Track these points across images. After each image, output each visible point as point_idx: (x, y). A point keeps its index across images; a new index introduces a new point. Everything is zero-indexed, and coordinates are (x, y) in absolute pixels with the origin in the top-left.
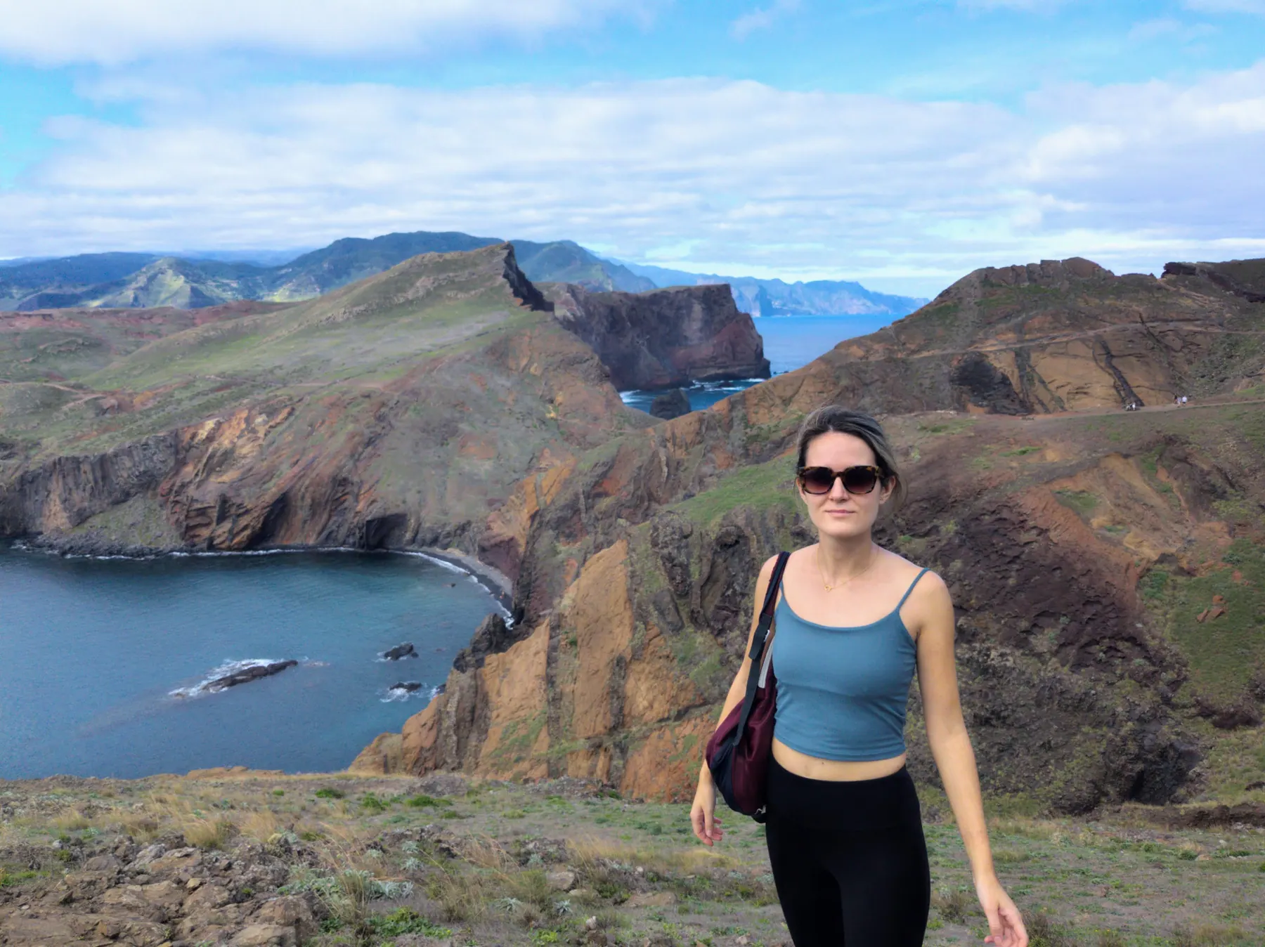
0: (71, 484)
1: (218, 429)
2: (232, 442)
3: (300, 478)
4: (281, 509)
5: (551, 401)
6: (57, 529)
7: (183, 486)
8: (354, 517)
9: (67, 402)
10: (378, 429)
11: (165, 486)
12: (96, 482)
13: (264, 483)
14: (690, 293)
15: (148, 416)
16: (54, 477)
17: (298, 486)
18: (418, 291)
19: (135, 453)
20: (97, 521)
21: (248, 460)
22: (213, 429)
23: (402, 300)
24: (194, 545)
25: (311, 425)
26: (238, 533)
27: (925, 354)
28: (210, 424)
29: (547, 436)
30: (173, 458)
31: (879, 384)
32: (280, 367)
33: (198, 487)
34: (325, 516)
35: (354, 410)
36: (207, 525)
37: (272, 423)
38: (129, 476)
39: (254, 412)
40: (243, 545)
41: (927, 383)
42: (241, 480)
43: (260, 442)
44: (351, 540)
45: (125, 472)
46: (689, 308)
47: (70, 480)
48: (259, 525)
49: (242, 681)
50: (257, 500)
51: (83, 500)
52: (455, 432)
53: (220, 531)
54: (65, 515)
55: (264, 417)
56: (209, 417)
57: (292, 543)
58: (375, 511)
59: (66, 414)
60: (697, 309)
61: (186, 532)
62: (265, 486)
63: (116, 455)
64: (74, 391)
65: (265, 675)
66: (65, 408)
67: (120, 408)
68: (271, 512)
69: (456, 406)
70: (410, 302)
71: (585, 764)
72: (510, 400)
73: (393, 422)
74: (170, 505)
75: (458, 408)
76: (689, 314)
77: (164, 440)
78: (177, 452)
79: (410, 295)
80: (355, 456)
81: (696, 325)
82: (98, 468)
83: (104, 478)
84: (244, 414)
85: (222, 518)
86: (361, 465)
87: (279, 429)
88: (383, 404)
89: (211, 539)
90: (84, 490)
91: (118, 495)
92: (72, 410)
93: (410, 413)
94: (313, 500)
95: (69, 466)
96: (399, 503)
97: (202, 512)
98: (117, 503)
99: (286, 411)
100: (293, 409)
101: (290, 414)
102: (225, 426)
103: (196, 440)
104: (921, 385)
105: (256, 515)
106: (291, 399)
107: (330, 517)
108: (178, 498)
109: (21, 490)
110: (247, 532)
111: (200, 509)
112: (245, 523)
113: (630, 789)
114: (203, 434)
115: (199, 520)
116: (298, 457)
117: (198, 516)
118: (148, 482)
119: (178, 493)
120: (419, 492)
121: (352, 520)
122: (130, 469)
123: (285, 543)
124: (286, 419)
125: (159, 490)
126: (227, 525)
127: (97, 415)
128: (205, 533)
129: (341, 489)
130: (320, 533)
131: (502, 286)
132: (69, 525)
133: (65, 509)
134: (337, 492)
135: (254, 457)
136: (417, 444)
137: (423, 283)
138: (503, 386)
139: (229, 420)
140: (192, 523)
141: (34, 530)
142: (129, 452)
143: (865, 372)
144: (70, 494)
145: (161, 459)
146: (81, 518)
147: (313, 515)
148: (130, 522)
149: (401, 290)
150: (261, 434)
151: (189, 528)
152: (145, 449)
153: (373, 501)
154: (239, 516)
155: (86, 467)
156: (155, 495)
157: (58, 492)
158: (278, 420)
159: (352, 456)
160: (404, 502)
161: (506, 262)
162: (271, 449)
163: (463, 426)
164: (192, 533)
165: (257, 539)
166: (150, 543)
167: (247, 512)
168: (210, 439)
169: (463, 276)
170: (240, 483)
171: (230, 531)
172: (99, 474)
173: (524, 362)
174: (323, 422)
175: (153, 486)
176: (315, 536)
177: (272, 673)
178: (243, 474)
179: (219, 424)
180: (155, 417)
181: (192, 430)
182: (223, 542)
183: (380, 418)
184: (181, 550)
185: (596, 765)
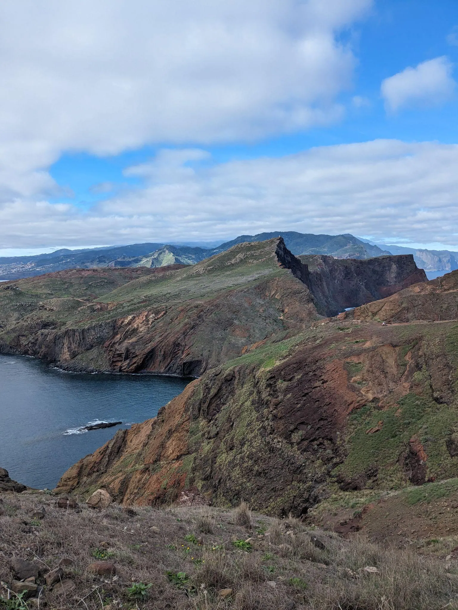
0: (72, 341)
1: (134, 319)
2: (138, 326)
3: (161, 342)
4: (150, 356)
5: (283, 311)
6: (66, 360)
7: (114, 343)
8: (180, 361)
9: (81, 306)
10: (197, 322)
11: (107, 343)
12: (80, 341)
13: (147, 344)
14: (390, 259)
15: (109, 313)
16: (66, 338)
17: (159, 346)
18: (237, 260)
19: (96, 329)
20: (79, 357)
21: (142, 334)
22: (131, 319)
23: (229, 264)
24: (114, 370)
25: (171, 319)
26: (131, 365)
27: (451, 291)
28: (130, 317)
29: (276, 327)
30: (112, 331)
31: (420, 306)
32: (169, 293)
33: (119, 344)
34: (169, 360)
35: (189, 313)
36: (121, 361)
37: (156, 318)
38: (93, 339)
39: (150, 313)
40: (132, 371)
41: (445, 306)
42: (136, 342)
43: (149, 325)
44: (178, 371)
45: (91, 337)
46: (390, 266)
47: (71, 339)
48: (141, 362)
49: (95, 429)
50: (141, 351)
51: (75, 347)
52: (231, 324)
53: (124, 364)
54: (69, 353)
55: (154, 315)
56: (131, 315)
57: (154, 371)
58: (188, 359)
59: (79, 311)
60: (394, 266)
61: (112, 363)
62: (147, 345)
63: (89, 329)
64: (85, 302)
65: (105, 427)
66: (79, 309)
67: (101, 309)
68: (147, 357)
69: (234, 312)
70: (232, 265)
71: (139, 476)
72: (261, 310)
73: (204, 319)
74: (108, 351)
75: (236, 313)
76: (389, 270)
77: (109, 323)
78: (114, 329)
79: (233, 261)
80: (185, 334)
81: (393, 275)
82: (81, 334)
83: (83, 338)
84: (146, 314)
85: (126, 358)
86: (187, 337)
87: (159, 320)
88: (202, 311)
89: (121, 367)
90: (76, 344)
91: (88, 346)
92: (82, 310)
93: (213, 315)
94: (164, 352)
95: (71, 333)
96: (199, 355)
97: (120, 355)
98: (88, 349)
99: (163, 312)
100: (166, 312)
101: (164, 314)
102: (137, 318)
103: (123, 324)
104: (442, 307)
105: (140, 357)
106: (166, 308)
107: (171, 360)
108: (112, 349)
109: (54, 342)
110: (135, 365)
111: (119, 354)
112: (135, 361)
113: (146, 489)
114: (126, 321)
115: (118, 359)
116: (163, 333)
117: (118, 357)
118: (101, 341)
119: (112, 347)
120: (209, 351)
121: (179, 362)
122: (94, 335)
123: (151, 371)
124: (162, 316)
125: (105, 345)
126: (128, 361)
127: (91, 312)
128: (119, 364)
129: (177, 348)
130: (166, 368)
131: (274, 257)
132: (70, 358)
133: (69, 351)
134: (175, 349)
135: (144, 332)
136: (213, 329)
137: (240, 256)
138: (259, 303)
139: (138, 316)
140: (115, 360)
141: (58, 359)
142: (94, 328)
143: (416, 300)
144: (71, 345)
145: (106, 331)
146: (74, 355)
147: (164, 359)
148: (91, 358)
149: (230, 259)
150: (150, 323)
151: (113, 362)
152: (100, 327)
153: (189, 354)
154: (133, 358)
155: (77, 334)
156: (103, 347)
157: (66, 344)
158: (159, 317)
159: (184, 333)
160: (202, 355)
161: (277, 246)
162: (153, 329)
163: (236, 322)
164: (114, 364)
165: (139, 368)
166: (97, 367)
167: (137, 356)
168: (129, 323)
169: (258, 252)
170: (135, 343)
171: (128, 364)
172: (81, 337)
173: (273, 293)
174: (177, 318)
175: (102, 343)
176: (164, 368)
177: (109, 427)
178: (138, 339)
179: (134, 317)
180: (111, 314)
181: (122, 320)
182: (125, 369)
183: (199, 317)
184: (108, 371)
185: (143, 478)
